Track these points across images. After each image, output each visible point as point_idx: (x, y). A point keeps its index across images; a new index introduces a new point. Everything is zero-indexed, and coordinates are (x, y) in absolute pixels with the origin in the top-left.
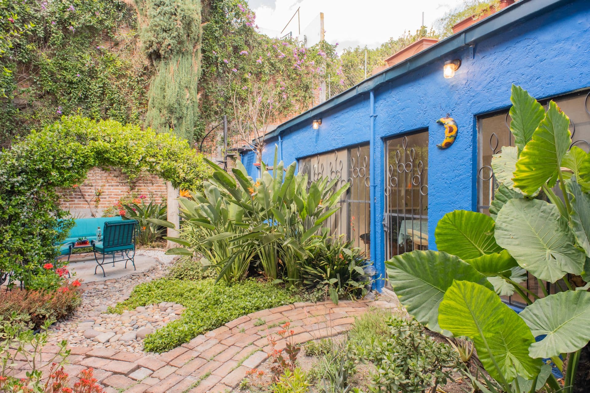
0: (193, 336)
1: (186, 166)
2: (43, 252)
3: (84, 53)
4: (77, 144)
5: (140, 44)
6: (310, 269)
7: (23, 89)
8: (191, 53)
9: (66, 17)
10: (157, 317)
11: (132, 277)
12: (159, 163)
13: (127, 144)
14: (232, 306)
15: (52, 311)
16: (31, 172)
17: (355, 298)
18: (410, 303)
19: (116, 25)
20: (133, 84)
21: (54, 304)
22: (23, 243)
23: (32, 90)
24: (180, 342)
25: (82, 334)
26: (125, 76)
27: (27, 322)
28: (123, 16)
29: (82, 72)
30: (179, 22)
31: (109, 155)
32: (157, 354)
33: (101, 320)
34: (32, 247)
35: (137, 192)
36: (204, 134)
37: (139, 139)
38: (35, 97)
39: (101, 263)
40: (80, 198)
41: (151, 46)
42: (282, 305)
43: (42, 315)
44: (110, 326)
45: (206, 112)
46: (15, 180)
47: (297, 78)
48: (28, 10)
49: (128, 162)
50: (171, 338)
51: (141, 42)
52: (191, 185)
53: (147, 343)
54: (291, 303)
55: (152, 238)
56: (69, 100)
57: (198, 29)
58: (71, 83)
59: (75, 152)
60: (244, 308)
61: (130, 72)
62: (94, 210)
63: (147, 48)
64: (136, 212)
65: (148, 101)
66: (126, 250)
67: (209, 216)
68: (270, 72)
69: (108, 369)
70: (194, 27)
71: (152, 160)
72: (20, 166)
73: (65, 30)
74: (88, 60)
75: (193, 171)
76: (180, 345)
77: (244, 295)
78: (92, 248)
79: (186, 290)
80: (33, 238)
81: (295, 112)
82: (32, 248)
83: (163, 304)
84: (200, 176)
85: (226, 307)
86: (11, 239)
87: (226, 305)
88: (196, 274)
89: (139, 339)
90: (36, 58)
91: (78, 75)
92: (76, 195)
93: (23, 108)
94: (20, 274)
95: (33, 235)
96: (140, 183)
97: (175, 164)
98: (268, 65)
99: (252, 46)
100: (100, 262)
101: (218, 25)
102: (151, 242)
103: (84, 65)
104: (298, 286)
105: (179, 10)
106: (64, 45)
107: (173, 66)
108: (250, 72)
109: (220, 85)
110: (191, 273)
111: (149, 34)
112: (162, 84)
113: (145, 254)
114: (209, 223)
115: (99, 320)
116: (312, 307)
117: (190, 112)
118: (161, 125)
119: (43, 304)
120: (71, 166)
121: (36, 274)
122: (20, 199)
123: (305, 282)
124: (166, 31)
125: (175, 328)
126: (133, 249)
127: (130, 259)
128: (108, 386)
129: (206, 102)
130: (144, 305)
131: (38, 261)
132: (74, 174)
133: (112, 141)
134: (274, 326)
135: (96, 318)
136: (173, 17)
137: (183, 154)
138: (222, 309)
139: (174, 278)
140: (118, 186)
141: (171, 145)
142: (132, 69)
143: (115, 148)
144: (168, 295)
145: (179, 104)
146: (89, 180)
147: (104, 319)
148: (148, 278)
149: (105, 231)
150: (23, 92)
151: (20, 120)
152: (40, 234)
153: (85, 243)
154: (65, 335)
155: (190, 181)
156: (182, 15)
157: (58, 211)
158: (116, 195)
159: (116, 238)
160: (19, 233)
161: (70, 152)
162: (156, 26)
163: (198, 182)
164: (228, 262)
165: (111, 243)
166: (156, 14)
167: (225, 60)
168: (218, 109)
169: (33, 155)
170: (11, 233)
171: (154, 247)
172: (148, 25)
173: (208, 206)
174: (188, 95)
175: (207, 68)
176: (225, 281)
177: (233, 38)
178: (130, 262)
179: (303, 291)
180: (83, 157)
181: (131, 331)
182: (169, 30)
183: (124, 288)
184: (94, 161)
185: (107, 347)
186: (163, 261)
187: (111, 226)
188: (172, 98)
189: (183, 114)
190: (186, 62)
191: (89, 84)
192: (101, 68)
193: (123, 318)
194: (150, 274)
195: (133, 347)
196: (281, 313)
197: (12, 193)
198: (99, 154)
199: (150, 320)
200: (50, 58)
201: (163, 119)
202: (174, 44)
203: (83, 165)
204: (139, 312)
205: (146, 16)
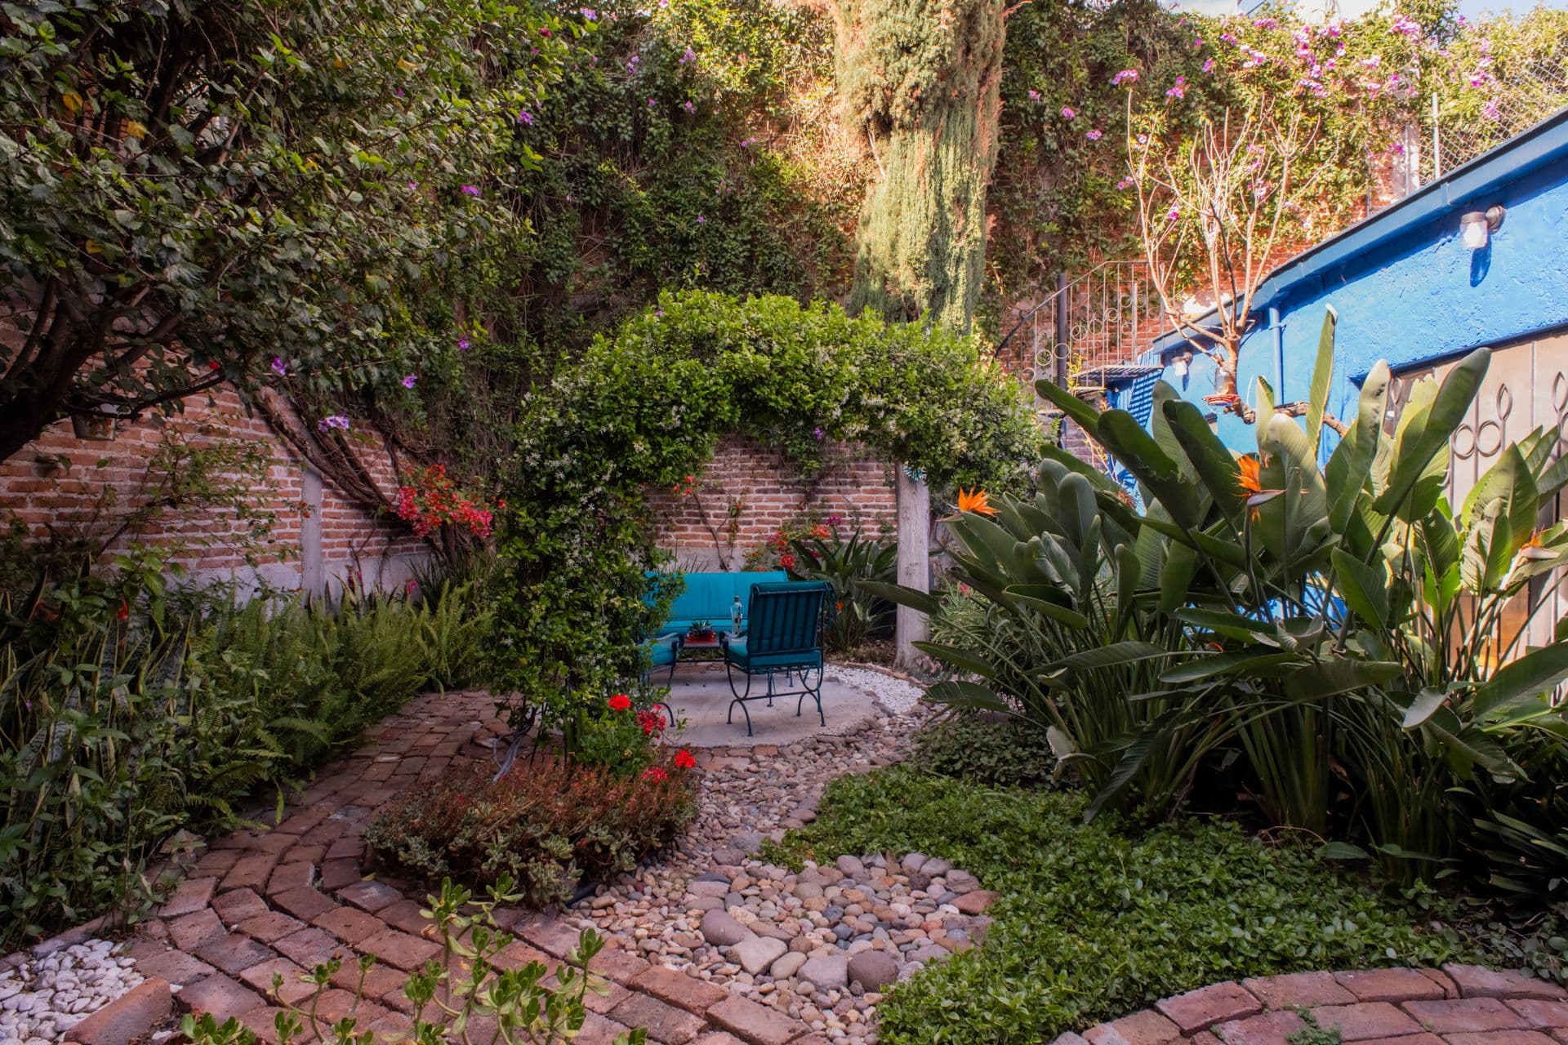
0: (1048, 1035)
1: (970, 417)
2: (613, 657)
3: (714, 163)
4: (694, 362)
5: (843, 106)
7: (592, 269)
8: (972, 101)
9: (677, 81)
10: (901, 907)
11: (817, 745)
12: (894, 411)
13: (813, 356)
15: (626, 837)
16: (590, 444)
20: (818, 222)
21: (632, 817)
22: (569, 631)
23: (609, 268)
25: (697, 924)
26: (798, 205)
27: (564, 863)
28: (802, 52)
29: (708, 211)
30: (945, 16)
31: (766, 390)
33: (746, 880)
34: (589, 642)
35: (822, 507)
37: (843, 342)
38: (615, 285)
39: (741, 694)
40: (698, 522)
41: (870, 102)
42: (1388, 963)
43: (600, 843)
44: (770, 910)
46: (556, 463)
48: (599, 79)
49: (813, 411)
51: (845, 100)
52: (986, 477)
53: (888, 1022)
54: (1430, 963)
55: (856, 636)
57: (994, 28)
58: (685, 241)
59: (687, 384)
60: (1225, 951)
61: (812, 192)
62: (726, 553)
63: (859, 110)
64: (819, 560)
65: (852, 261)
66: (800, 666)
67: (1066, 580)
70: (986, 23)
71: (877, 401)
72: (567, 427)
73: (677, 115)
74: (723, 180)
75: (991, 431)
78: (721, 653)
79: (981, 821)
80: (593, 619)
81: (1301, 239)
82: (590, 646)
83: (913, 860)
84: (1014, 449)
85: (1149, 929)
86: (544, 618)
87: (1147, 920)
88: (1001, 767)
89: (857, 986)
90: (616, 192)
91: (701, 220)
92: (689, 514)
93: (591, 313)
94: (564, 713)
95: (593, 610)
96: (827, 484)
97: (940, 412)
98: (1204, 99)
99: (1150, 53)
100: (741, 691)
101: (1045, 16)
102: (856, 644)
103: (712, 191)
104: (1445, 887)
106: (672, 152)
107: (922, 144)
108: (1144, 132)
109: (1045, 186)
110: (984, 760)
111: (866, 68)
113: (841, 676)
115: (741, 881)
117: (966, 272)
119: (604, 812)
120: (678, 423)
121: (597, 717)
122: (567, 514)
123: (1494, 879)
124: (909, 50)
125: (979, 985)
126: (818, 665)
127: (810, 692)
130: (859, 852)
131: (603, 682)
132: (683, 447)
133: (776, 349)
135: (733, 870)
137: (961, 380)
139: (933, 771)
140: (777, 491)
141: (928, 355)
142: (819, 185)
143: (782, 371)
144: (929, 833)
145: (937, 252)
146: (715, 476)
147: (754, 878)
148: (857, 755)
149: (752, 609)
150: (592, 274)
152: (608, 610)
153: (705, 635)
154: (655, 916)
155: (980, 466)
157: (647, 549)
158: (774, 515)
159: (778, 631)
160: (562, 604)
161: (677, 384)
162: (882, 40)
163: (1005, 470)
164: (1134, 748)
165: (766, 641)
167: (1067, 112)
168: (1038, 260)
169: (595, 399)
170: (546, 603)
171: (862, 660)
172: (863, 45)
173: (1060, 543)
174: (963, 220)
175: (1011, 143)
177: (1090, 41)
178: (809, 702)
179: (1481, 915)
180: (705, 398)
181: (830, 947)
182: (917, 45)
183: (799, 778)
184: (733, 412)
185: (764, 994)
186: (892, 705)
187: (766, 597)
188: (919, 237)
189: (945, 279)
190: (959, 130)
191: (722, 237)
192: (748, 195)
193: (805, 888)
194: (863, 746)
195: (843, 1018)
196: (1397, 1002)
197: (550, 497)
198: (744, 387)
199: (884, 915)
200: (643, 188)
201: (891, 300)
202: (929, 80)
203: (706, 422)
204: (848, 876)
205: (859, 23)
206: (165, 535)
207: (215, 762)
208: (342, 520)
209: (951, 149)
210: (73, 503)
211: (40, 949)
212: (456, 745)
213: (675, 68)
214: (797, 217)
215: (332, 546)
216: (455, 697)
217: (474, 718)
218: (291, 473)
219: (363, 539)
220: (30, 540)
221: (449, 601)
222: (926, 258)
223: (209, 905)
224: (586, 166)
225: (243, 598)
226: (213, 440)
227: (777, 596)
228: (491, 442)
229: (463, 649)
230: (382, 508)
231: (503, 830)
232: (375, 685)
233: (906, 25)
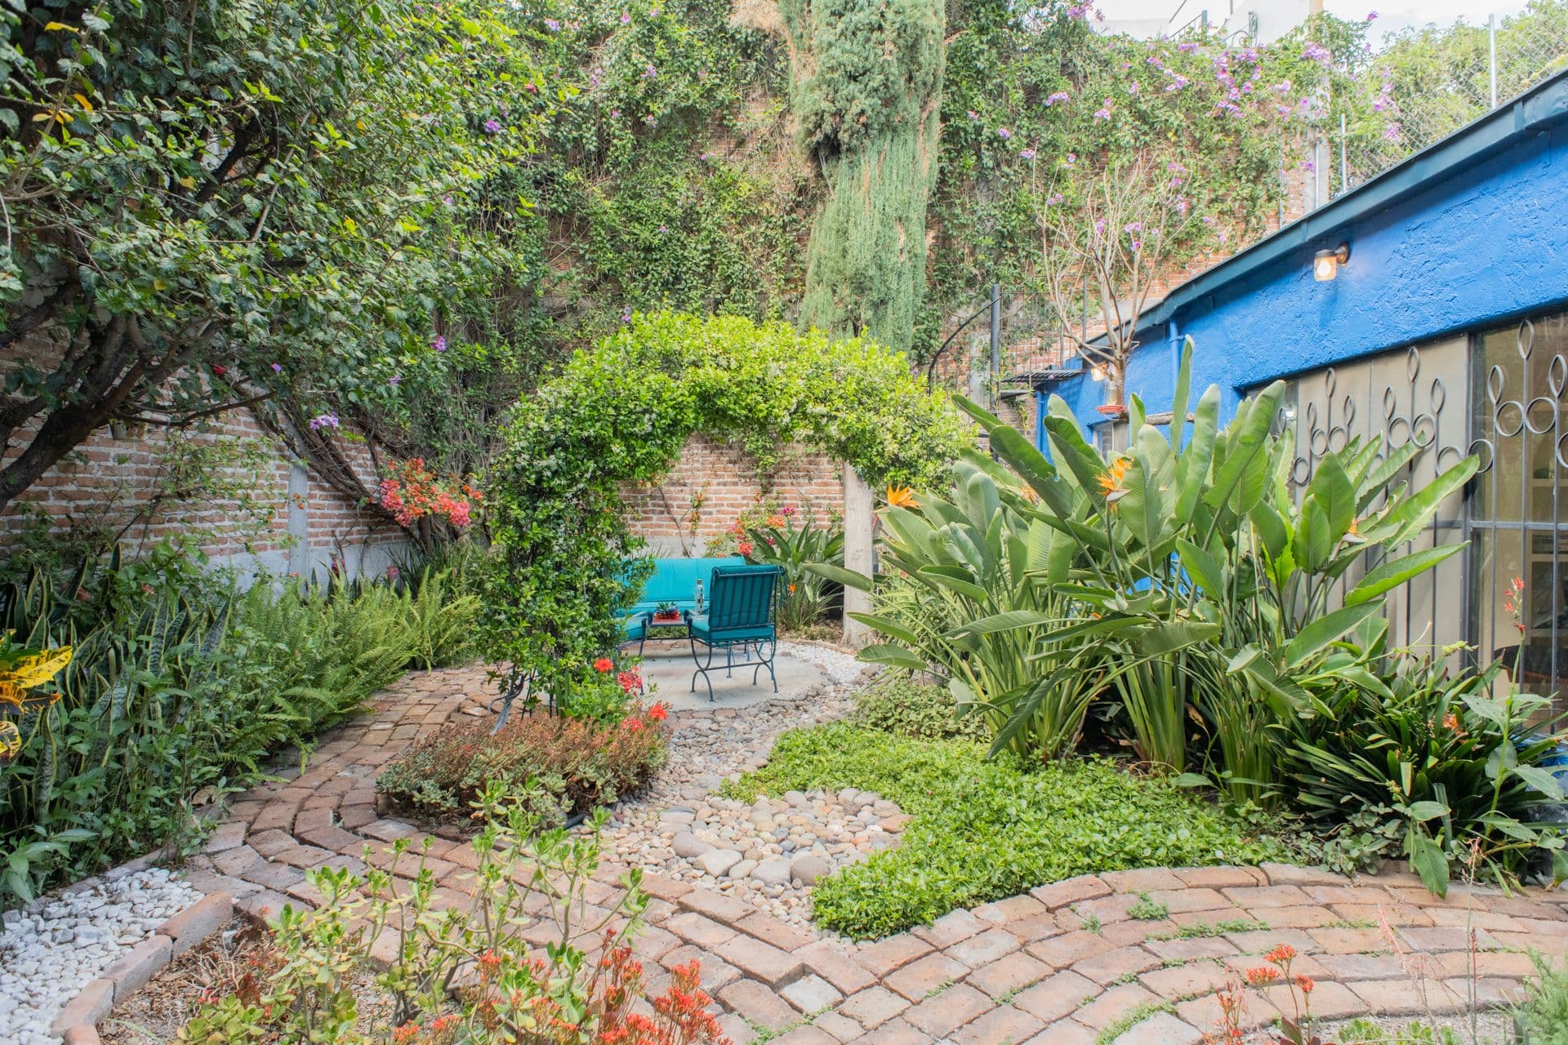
0: (943, 910)
1: (901, 423)
2: (593, 630)
3: (675, 175)
4: (663, 376)
5: (795, 127)
6: (1318, 755)
7: (560, 274)
8: (914, 126)
9: (639, 95)
10: (836, 828)
11: (771, 708)
12: (836, 417)
13: (766, 371)
14: (1047, 836)
15: (610, 775)
16: (574, 446)
17: (1516, 882)
19: (739, 95)
20: (773, 233)
21: (614, 758)
22: (556, 607)
23: (576, 273)
24: (908, 921)
25: (669, 842)
26: (754, 217)
27: (558, 796)
28: (757, 69)
29: (670, 221)
30: (889, 46)
31: (725, 400)
32: (848, 941)
33: (709, 811)
34: (572, 617)
35: (777, 498)
36: (937, 344)
37: (791, 358)
38: (581, 289)
39: (704, 666)
40: (662, 512)
41: (820, 126)
42: (1217, 862)
43: (588, 780)
44: (728, 832)
45: (942, 282)
46: (544, 463)
47: (1228, 141)
49: (766, 418)
50: (883, 904)
51: (797, 121)
52: (914, 474)
53: (820, 901)
54: (1250, 862)
55: (808, 616)
56: (645, 289)
57: (935, 57)
58: (649, 249)
59: (658, 396)
60: (1087, 851)
61: (767, 205)
62: (688, 541)
63: (810, 133)
64: (774, 547)
65: (804, 271)
66: (756, 640)
67: (972, 560)
68: (1136, 139)
69: (730, 959)
70: (926, 53)
71: (821, 409)
72: (553, 431)
73: (639, 127)
74: (683, 191)
75: (919, 435)
76: (907, 928)
77: (1080, 807)
78: (685, 630)
79: (905, 762)
80: (576, 597)
81: (1217, 251)
82: (574, 620)
83: (848, 794)
84: (938, 450)
85: (1029, 836)
86: (534, 597)
87: (1028, 830)
88: (927, 722)
89: (798, 882)
90: (582, 200)
91: (663, 229)
92: (654, 505)
93: (559, 315)
94: (550, 678)
95: (576, 590)
96: (782, 477)
97: (875, 419)
98: (1130, 119)
99: (1081, 76)
100: (703, 663)
101: (984, 38)
102: (807, 624)
103: (673, 202)
104: (1268, 805)
105: (890, 15)
106: (635, 164)
107: (869, 166)
108: (1074, 151)
109: (982, 201)
110: (913, 716)
111: (817, 95)
112: (841, 218)
113: (793, 652)
114: (971, 579)
115: (705, 812)
116: (1338, 891)
117: (907, 284)
118: (835, 325)
119: (591, 754)
120: (650, 429)
121: (580, 682)
122: (553, 508)
123: (1303, 797)
124: (855, 79)
125: (891, 873)
126: (772, 638)
127: (765, 663)
128: (732, 1010)
129: (944, 256)
130: (804, 788)
131: (585, 652)
132: (654, 449)
133: (734, 365)
134: (1202, 933)
135: (697, 805)
136: (876, 34)
137: (893, 390)
138: (1017, 840)
139: (869, 726)
140: (735, 484)
141: (865, 369)
142: (773, 198)
143: (739, 384)
144: (861, 773)
145: (880, 268)
146: (680, 471)
147: (716, 810)
148: (805, 716)
149: (713, 589)
150: (560, 279)
151: (555, 342)
152: (589, 590)
153: (671, 615)
154: (634, 838)
155: (910, 465)
156: (897, 25)
157: (622, 537)
158: (733, 506)
159: (736, 608)
160: (550, 585)
161: (649, 395)
162: (832, 69)
163: (931, 468)
164: (1026, 698)
165: (725, 618)
166: (832, 39)
167: (1003, 131)
168: (975, 271)
169: (577, 407)
170: (535, 583)
171: (813, 638)
172: (814, 72)
173: (966, 531)
174: (903, 238)
175: (951, 160)
176: (1013, 753)
177: (1026, 64)
178: (764, 671)
179: (1294, 827)
180: (673, 407)
181: (777, 856)
182: (863, 74)
183: (755, 734)
184: (696, 419)
185: (724, 890)
186: (838, 675)
187: (725, 578)
189: (888, 292)
190: (901, 153)
191: (684, 247)
192: (708, 207)
193: (758, 816)
194: (809, 707)
195: (785, 903)
196: (1218, 889)
197: (538, 492)
198: (706, 399)
199: (820, 834)
200: (608, 196)
201: (840, 310)
202: (874, 107)
203: (674, 427)
204: (793, 807)
205: (810, 50)
206: (167, 525)
207: (239, 725)
208: (326, 511)
210: (89, 496)
211: (111, 874)
212: (445, 714)
213: (637, 82)
214: (753, 228)
215: (316, 535)
216: (438, 674)
217: (458, 692)
218: (278, 468)
219: (344, 529)
220: (54, 530)
221: (430, 586)
222: (870, 274)
223: (245, 843)
224: (552, 174)
225: (245, 583)
226: (209, 437)
227: (735, 578)
228: (465, 437)
229: (445, 630)
230: (364, 501)
231: (507, 769)
232: (370, 661)
233: (848, 54)
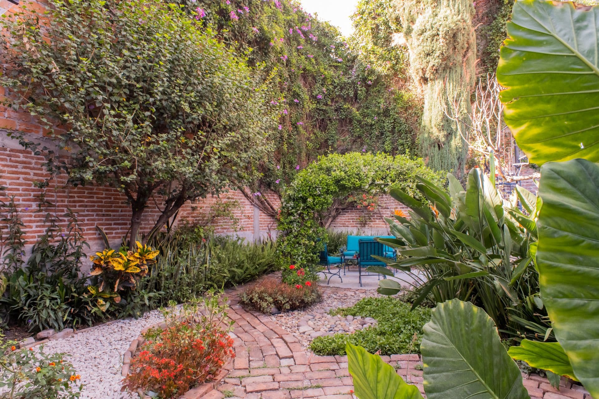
3: (380, 98)
7: (343, 138)
9: (366, 75)
18: (432, 381)
20: (418, 112)
23: (349, 137)
24: (334, 353)
25: (298, 322)
26: (410, 107)
29: (378, 114)
38: (351, 143)
40: (380, 219)
43: (280, 300)
44: (319, 323)
58: (371, 125)
69: (277, 350)
73: (367, 86)
74: (383, 103)
90: (350, 113)
91: (376, 118)
92: (377, 216)
103: (379, 108)
105: (441, 29)
106: (366, 98)
107: (439, 83)
118: (431, 145)
124: (429, 55)
126: (384, 266)
130: (354, 315)
135: (318, 315)
136: (436, 37)
147: (321, 317)
150: (343, 140)
156: (444, 32)
159: (369, 253)
162: (420, 54)
166: (419, 44)
182: (432, 52)
187: (363, 243)
188: (438, 117)
189: (452, 130)
190: (454, 75)
191: (384, 122)
192: (393, 107)
193: (332, 320)
198: (337, 181)
200: (358, 111)
201: (432, 139)
202: (438, 63)
206: (219, 224)
208: (266, 220)
209: (451, 84)
210: (199, 217)
213: (365, 71)
214: (410, 111)
215: (262, 227)
218: (250, 208)
219: (271, 225)
220: (190, 225)
222: (442, 124)
224: (340, 107)
226: (230, 200)
227: (367, 243)
232: (260, 263)
233: (427, 47)
